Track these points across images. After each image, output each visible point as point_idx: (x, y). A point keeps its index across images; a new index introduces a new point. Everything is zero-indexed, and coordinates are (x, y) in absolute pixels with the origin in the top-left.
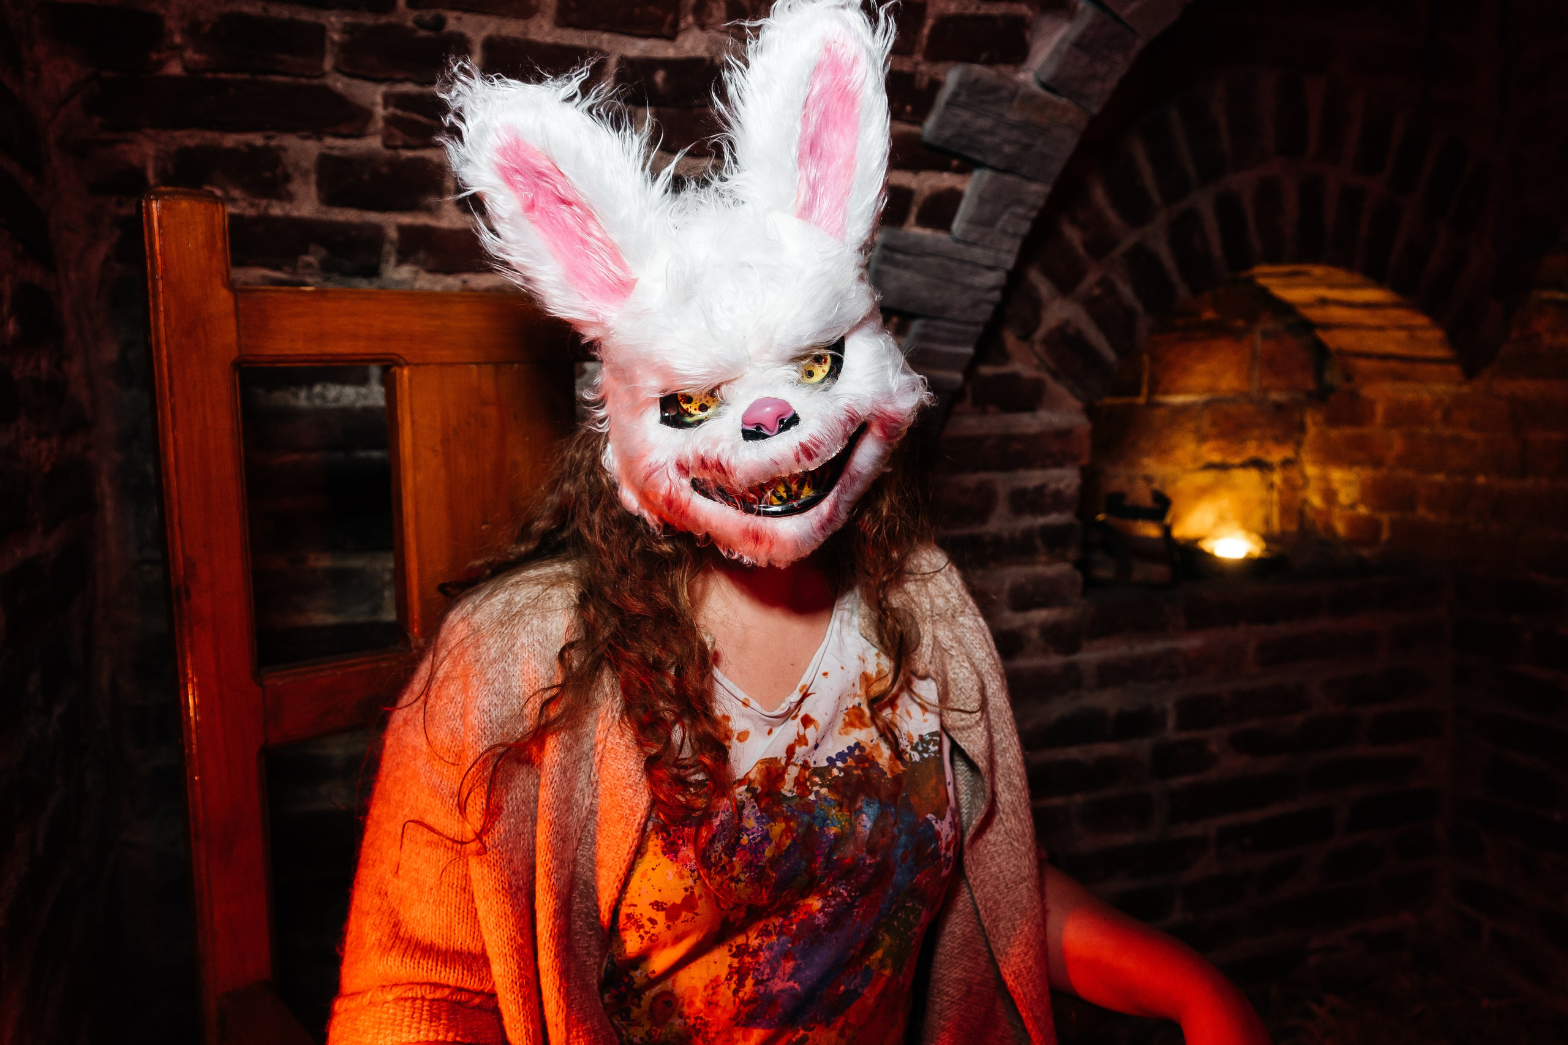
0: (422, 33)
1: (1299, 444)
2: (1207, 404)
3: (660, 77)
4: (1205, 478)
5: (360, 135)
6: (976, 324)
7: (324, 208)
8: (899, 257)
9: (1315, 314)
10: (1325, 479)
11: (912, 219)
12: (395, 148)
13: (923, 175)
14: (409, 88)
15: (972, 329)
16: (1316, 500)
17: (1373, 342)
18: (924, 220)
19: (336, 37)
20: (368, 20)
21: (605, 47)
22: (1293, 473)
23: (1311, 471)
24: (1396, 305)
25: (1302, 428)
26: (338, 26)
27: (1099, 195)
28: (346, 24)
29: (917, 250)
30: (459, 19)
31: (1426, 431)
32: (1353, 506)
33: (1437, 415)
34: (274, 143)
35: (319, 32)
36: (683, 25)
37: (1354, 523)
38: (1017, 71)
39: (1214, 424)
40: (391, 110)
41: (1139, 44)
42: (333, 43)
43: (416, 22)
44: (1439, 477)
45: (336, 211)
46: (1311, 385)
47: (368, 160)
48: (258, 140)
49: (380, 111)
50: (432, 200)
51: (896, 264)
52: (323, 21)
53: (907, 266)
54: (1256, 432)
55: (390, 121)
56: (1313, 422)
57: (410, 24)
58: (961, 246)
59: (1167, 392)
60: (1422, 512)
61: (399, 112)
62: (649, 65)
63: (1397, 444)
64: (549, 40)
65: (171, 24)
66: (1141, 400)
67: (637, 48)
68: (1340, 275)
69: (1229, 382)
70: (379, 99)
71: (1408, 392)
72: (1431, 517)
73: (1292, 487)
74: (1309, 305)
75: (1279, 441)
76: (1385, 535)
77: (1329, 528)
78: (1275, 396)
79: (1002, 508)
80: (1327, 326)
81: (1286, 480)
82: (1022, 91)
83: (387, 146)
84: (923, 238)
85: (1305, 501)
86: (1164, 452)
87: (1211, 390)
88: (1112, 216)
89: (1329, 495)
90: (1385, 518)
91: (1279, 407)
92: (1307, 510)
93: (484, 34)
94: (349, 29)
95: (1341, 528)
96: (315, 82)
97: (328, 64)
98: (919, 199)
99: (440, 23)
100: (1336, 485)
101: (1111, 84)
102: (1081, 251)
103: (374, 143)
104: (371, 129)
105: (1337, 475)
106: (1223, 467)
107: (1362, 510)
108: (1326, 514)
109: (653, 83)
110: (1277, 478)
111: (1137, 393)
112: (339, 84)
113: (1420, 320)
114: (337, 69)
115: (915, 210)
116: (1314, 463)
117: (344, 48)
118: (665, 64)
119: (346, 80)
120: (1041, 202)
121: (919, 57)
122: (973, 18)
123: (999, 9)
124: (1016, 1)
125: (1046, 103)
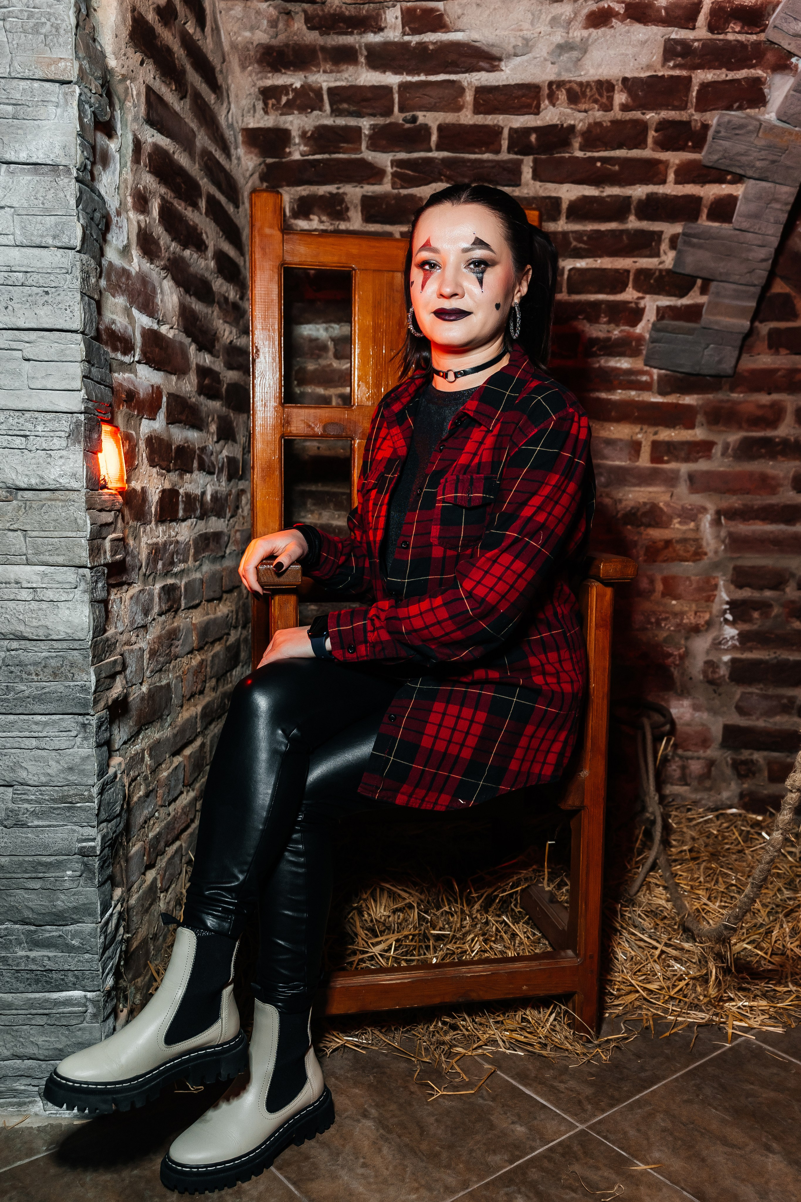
0: (407, 126)
3: (533, 138)
5: (380, 183)
6: (755, 286)
7: (365, 224)
8: (695, 240)
11: (704, 216)
12: (398, 189)
13: (708, 187)
14: (402, 156)
15: (752, 289)
18: (711, 217)
19: (367, 132)
20: (381, 121)
21: (501, 123)
26: (368, 127)
28: (371, 125)
29: (706, 235)
30: (425, 116)
34: (341, 190)
35: (359, 129)
36: (542, 106)
38: (761, 113)
40: (395, 169)
42: (366, 135)
43: (403, 120)
45: (370, 225)
47: (385, 196)
48: (333, 189)
49: (389, 170)
51: (693, 246)
52: (360, 124)
53: (700, 247)
55: (394, 175)
57: (401, 121)
58: (737, 232)
61: (399, 170)
62: (526, 131)
64: (471, 123)
65: (295, 134)
67: (519, 121)
70: (389, 163)
79: (789, 418)
82: (766, 126)
83: (393, 188)
84: (711, 227)
93: (438, 123)
94: (373, 127)
96: (358, 156)
97: (364, 146)
98: (706, 202)
99: (414, 119)
103: (387, 187)
104: (385, 179)
109: (531, 142)
112: (370, 156)
114: (368, 148)
115: (705, 211)
117: (371, 137)
118: (536, 129)
119: (373, 154)
120: (792, 200)
121: (692, 111)
122: (725, 82)
123: (742, 74)
124: (753, 67)
125: (784, 131)
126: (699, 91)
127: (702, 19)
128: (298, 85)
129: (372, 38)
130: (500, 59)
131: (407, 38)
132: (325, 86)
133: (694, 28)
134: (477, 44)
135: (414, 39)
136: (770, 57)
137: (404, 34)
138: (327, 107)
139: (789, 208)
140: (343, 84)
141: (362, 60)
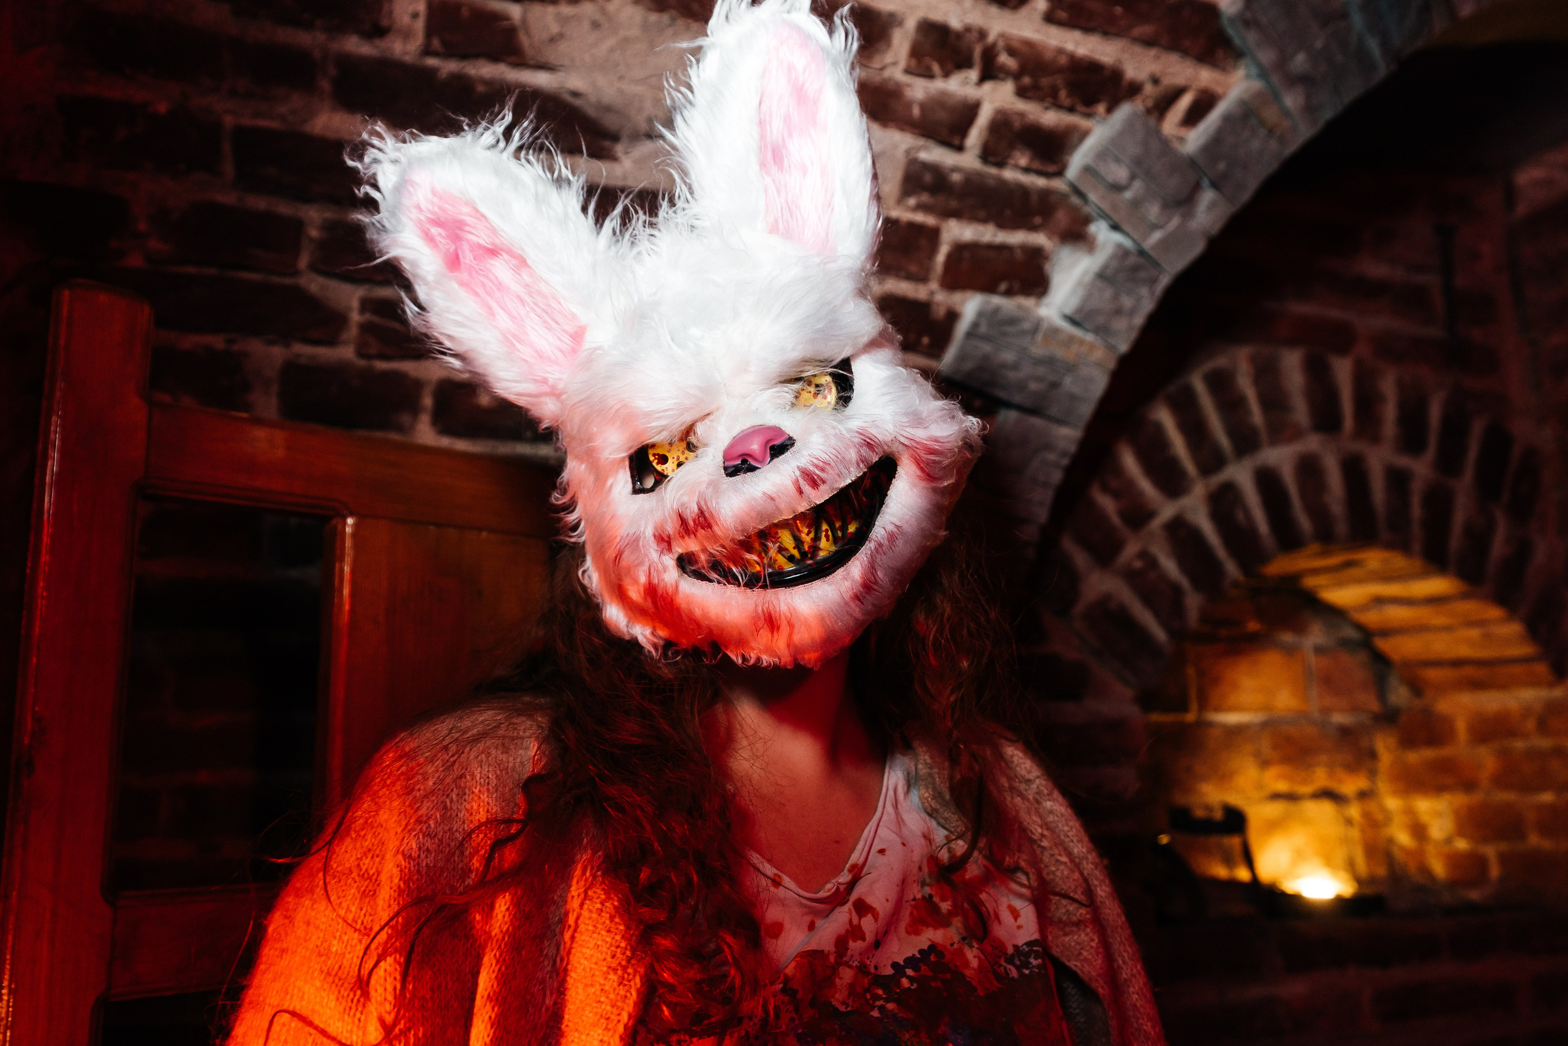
1: (1372, 774)
2: (1265, 725)
4: (1274, 810)
5: (332, 341)
9: (1371, 618)
10: (1410, 812)
12: (369, 357)
16: (1404, 838)
17: (1442, 646)
19: (314, 234)
22: (1372, 806)
23: (1393, 803)
24: (1464, 596)
25: (1373, 755)
26: (318, 222)
27: (1130, 462)
31: (1519, 745)
32: (1449, 841)
33: (1531, 725)
34: (236, 347)
35: (296, 225)
37: (1454, 860)
38: (1038, 305)
39: (1275, 747)
40: (368, 316)
41: (1164, 281)
42: (312, 240)
44: (1547, 797)
46: (1374, 706)
47: (340, 369)
48: (217, 342)
49: (355, 317)
50: (405, 419)
52: (302, 215)
54: (1323, 758)
55: (365, 328)
56: (1385, 746)
59: (1218, 709)
60: (1534, 840)
61: (376, 318)
63: (1487, 760)
65: (137, 210)
66: (1190, 717)
68: (1398, 561)
69: (1285, 700)
70: (355, 304)
71: (1492, 702)
72: (1547, 844)
73: (1373, 824)
74: (1365, 607)
75: (1352, 768)
76: (1495, 871)
77: (1425, 871)
78: (1339, 718)
80: (1387, 632)
81: (1367, 815)
82: (1045, 325)
83: (361, 354)
85: (1391, 841)
86: (1224, 778)
87: (1266, 708)
88: (1146, 487)
89: (1419, 831)
90: (1490, 851)
91: (1346, 733)
92: (1396, 851)
95: (1439, 868)
96: (287, 281)
97: (303, 262)
100: (1425, 818)
101: (1139, 320)
102: (1116, 520)
103: (346, 353)
104: (345, 336)
105: (1425, 806)
106: (1291, 797)
107: (1462, 845)
108: (1418, 854)
110: (1354, 811)
111: (1184, 708)
112: (315, 284)
113: (1494, 612)
114: (314, 268)
116: (1396, 793)
117: (321, 246)
119: (321, 280)
120: (1073, 448)
121: (934, 285)
122: (990, 247)
123: (1017, 238)
124: (1033, 228)
125: (1071, 339)
126: (950, 257)
127: (975, 137)
128: (162, 108)
129: (356, 46)
130: (615, 138)
131: (432, 62)
132: (228, 120)
133: (960, 148)
134: (577, 102)
135: (449, 67)
136: (1061, 217)
137: (427, 51)
138: (229, 169)
139: (1065, 462)
140: (274, 125)
141: (325, 85)
